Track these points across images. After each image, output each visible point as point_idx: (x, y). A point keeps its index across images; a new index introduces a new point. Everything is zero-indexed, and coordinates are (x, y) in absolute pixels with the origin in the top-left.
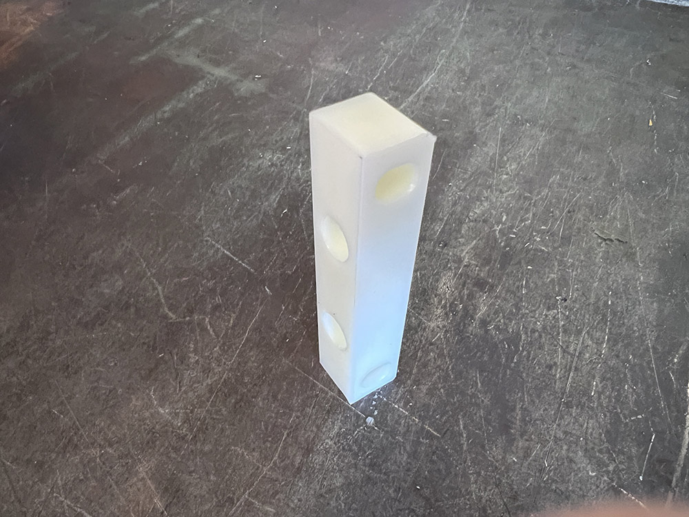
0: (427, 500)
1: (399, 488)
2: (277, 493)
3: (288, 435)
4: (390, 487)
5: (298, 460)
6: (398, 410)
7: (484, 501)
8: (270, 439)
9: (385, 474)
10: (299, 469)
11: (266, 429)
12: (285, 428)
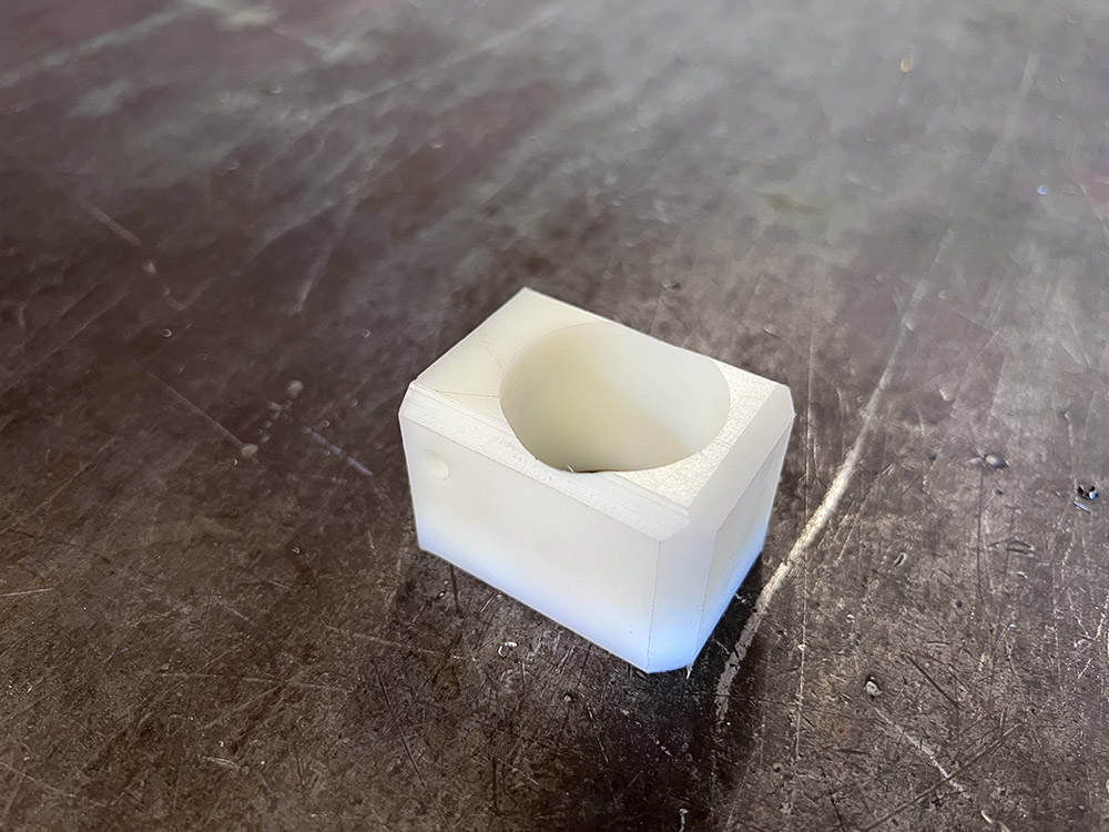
0: (304, 570)
1: (259, 552)
2: (23, 554)
3: (87, 469)
4: (241, 549)
5: (88, 505)
6: (310, 435)
7: (415, 573)
8: (50, 475)
9: (241, 530)
10: (83, 519)
11: (51, 459)
12: (88, 457)
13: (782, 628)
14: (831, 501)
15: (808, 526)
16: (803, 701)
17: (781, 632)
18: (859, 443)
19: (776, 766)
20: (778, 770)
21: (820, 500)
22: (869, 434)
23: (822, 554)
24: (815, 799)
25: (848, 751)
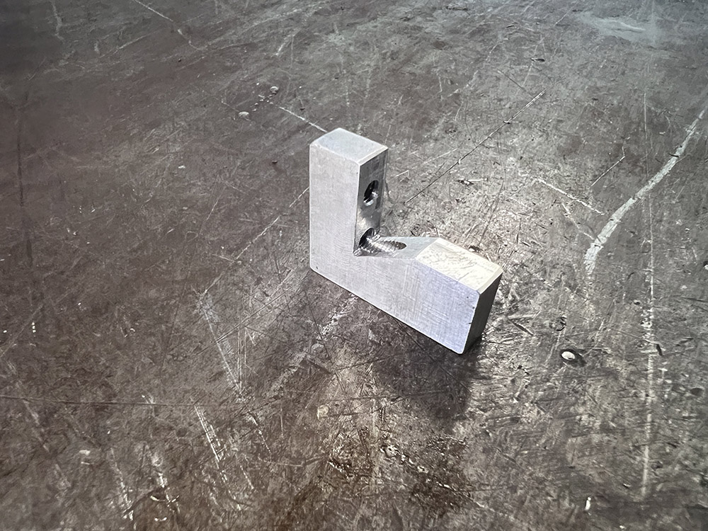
13: (633, 230)
14: (665, 170)
15: (650, 182)
16: (654, 269)
17: (633, 233)
18: (684, 144)
19: (636, 301)
20: (638, 303)
21: (658, 170)
22: (692, 140)
23: (662, 196)
24: (670, 322)
25: (694, 300)
